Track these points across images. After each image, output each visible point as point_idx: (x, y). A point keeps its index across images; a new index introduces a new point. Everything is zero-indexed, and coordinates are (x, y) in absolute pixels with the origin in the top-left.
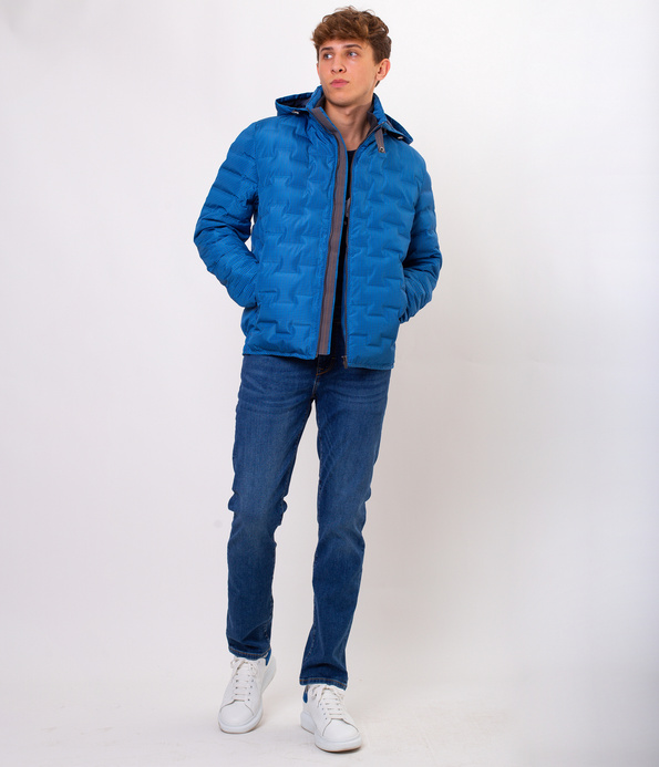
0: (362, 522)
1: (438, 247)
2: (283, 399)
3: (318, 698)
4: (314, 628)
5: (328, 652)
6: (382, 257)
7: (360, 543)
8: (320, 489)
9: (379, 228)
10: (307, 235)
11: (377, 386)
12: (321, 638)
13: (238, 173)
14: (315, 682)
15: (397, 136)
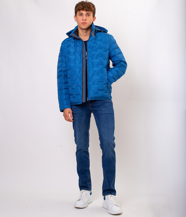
2: (82, 113)
3: (109, 199)
4: (104, 179)
5: (109, 186)
7: (114, 153)
14: (107, 195)
15: (101, 31)
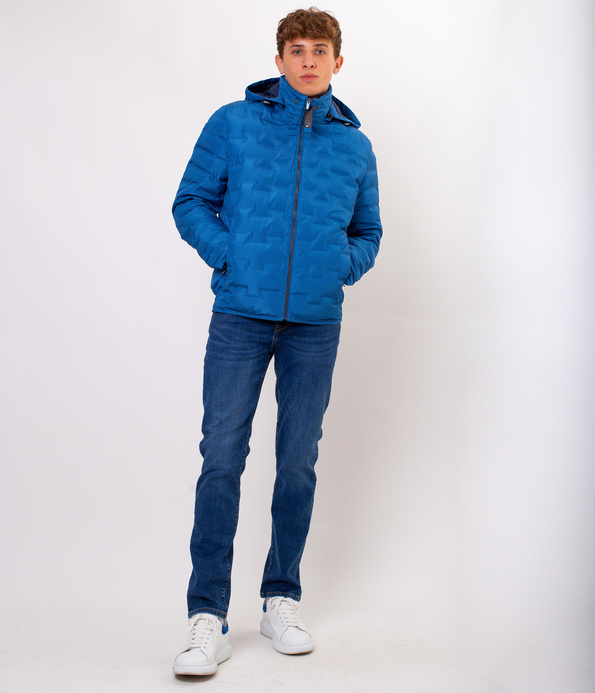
0: (315, 459)
1: (379, 221)
2: (246, 349)
3: (276, 609)
4: (272, 549)
5: (284, 571)
6: (325, 224)
7: (313, 478)
8: (278, 430)
9: (324, 199)
10: (274, 209)
11: (328, 342)
12: (278, 558)
13: (211, 152)
14: (273, 595)
15: (344, 122)
